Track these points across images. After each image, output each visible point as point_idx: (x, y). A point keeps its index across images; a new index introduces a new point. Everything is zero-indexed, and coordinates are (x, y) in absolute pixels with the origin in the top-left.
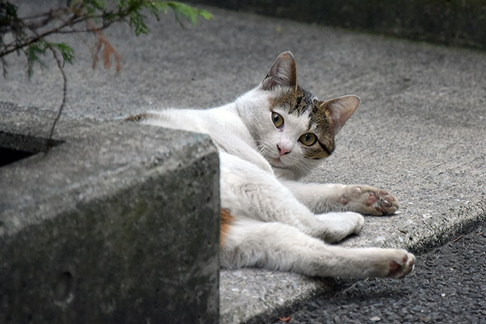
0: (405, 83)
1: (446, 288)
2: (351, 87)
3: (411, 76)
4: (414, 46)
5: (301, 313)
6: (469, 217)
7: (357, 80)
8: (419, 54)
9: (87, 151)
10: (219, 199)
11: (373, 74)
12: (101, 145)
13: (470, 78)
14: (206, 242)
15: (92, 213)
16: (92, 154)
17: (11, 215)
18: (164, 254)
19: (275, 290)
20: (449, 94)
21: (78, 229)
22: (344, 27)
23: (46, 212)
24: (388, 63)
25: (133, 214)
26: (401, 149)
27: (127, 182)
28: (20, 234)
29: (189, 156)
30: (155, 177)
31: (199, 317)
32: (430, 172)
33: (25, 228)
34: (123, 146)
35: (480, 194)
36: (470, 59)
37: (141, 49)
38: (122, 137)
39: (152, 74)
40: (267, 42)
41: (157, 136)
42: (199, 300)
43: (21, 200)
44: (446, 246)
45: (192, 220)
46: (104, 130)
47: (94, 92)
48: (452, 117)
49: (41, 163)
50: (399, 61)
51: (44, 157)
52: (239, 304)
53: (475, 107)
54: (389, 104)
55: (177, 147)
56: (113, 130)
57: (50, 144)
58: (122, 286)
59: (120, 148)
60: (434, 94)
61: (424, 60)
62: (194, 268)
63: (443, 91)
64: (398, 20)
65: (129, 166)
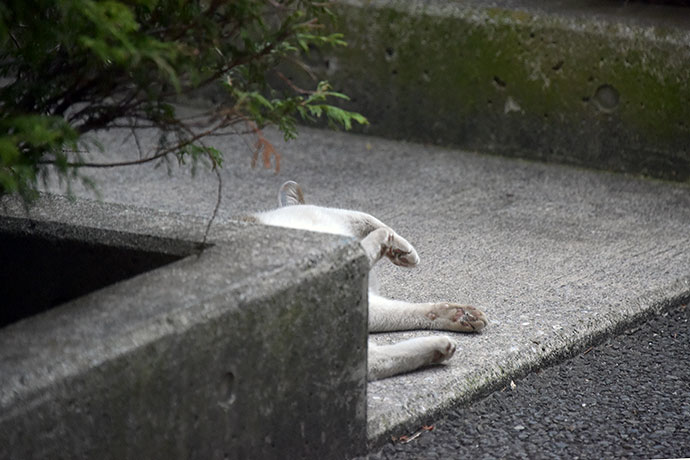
0: (509, 199)
1: (585, 399)
2: (454, 203)
3: (514, 191)
4: (510, 163)
5: (442, 422)
6: (598, 329)
7: (459, 195)
8: (517, 170)
9: (239, 254)
10: (367, 303)
11: (473, 190)
12: (251, 247)
13: (574, 193)
14: (355, 347)
15: (253, 314)
16: (244, 256)
17: (178, 313)
18: (317, 357)
19: (417, 399)
20: (557, 209)
21: (239, 329)
22: (435, 144)
23: (210, 312)
24: (488, 179)
25: (289, 316)
26: (517, 262)
27: (284, 283)
28: (188, 333)
29: (340, 259)
30: (310, 278)
31: (349, 423)
32: (552, 285)
33: (192, 328)
34: (274, 248)
35: (607, 306)
36: (571, 176)
37: (232, 166)
38: (270, 240)
39: (248, 190)
40: (359, 159)
41: (305, 239)
42: (348, 405)
43: (186, 299)
44: (577, 358)
45: (342, 324)
46: (251, 233)
47: (193, 208)
48: (563, 232)
49: (196, 265)
50: (498, 177)
51: (197, 260)
52: (383, 411)
53: (585, 222)
54: (496, 219)
55: (328, 249)
56: (260, 234)
57: (201, 247)
58: (279, 388)
59: (271, 250)
60: (540, 209)
61: (524, 176)
62: (344, 372)
63: (549, 206)
64: (493, 137)
65: (284, 267)
